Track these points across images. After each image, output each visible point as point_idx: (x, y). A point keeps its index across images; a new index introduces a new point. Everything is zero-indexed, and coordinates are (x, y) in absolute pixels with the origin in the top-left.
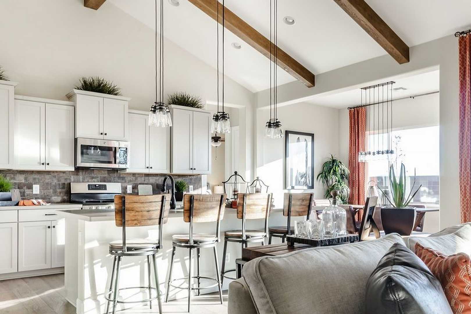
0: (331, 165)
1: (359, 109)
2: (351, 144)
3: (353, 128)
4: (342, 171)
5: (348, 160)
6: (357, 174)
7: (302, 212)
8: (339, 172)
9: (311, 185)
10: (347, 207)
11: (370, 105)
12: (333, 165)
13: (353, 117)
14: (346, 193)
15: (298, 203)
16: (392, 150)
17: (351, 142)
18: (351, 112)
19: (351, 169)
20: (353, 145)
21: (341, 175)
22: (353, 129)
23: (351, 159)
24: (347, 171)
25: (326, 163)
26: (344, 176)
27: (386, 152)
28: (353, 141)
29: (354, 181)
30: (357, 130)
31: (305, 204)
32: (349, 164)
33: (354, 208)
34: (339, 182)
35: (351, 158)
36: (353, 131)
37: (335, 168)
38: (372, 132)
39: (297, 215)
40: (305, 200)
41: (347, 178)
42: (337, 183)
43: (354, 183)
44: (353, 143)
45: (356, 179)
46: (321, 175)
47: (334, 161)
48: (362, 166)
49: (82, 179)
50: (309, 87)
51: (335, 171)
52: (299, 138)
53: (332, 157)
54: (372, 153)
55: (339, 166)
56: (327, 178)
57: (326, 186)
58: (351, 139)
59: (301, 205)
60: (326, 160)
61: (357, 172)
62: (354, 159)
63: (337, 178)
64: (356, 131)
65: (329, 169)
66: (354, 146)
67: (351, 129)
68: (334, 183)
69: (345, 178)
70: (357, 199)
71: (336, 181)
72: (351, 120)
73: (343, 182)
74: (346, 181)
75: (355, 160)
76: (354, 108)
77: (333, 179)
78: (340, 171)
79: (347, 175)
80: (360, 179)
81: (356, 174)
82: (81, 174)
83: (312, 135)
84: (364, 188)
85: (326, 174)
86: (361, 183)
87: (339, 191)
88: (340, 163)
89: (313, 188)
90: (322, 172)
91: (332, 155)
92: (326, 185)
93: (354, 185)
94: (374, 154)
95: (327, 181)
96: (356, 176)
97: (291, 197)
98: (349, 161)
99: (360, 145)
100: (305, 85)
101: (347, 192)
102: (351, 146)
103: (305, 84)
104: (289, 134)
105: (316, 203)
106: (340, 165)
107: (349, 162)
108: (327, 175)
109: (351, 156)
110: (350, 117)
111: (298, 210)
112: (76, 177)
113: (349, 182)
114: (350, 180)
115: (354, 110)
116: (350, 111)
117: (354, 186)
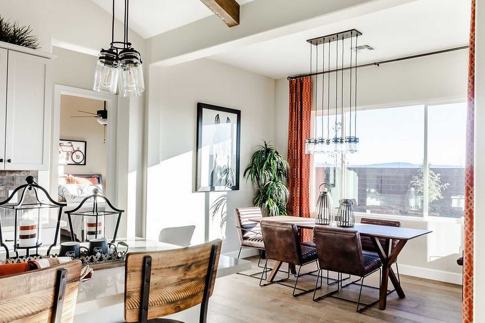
0: (264, 156)
1: (303, 79)
2: (292, 128)
3: (294, 105)
4: (279, 165)
5: (287, 150)
6: (299, 169)
7: (184, 299)
8: (274, 167)
9: (235, 185)
10: (288, 226)
11: (317, 74)
12: (266, 156)
13: (294, 91)
14: (284, 197)
15: (174, 278)
16: (357, 137)
17: (292, 125)
18: (292, 84)
19: (290, 162)
20: (293, 129)
21: (278, 169)
22: (294, 107)
23: (291, 149)
24: (286, 165)
25: (258, 152)
26: (281, 172)
27: (348, 140)
28: (294, 124)
29: (294, 178)
30: (299, 108)
31: (193, 276)
32: (289, 155)
33: (298, 226)
34: (274, 180)
35: (291, 146)
36: (294, 110)
37: (270, 160)
38: (319, 111)
39: (170, 310)
40: (193, 267)
41: (285, 175)
42: (272, 182)
43: (294, 181)
44: (293, 126)
45: (297, 177)
46: (249, 170)
47: (268, 150)
48: (306, 158)
50: (230, 26)
51: (269, 165)
52: (218, 115)
53: (266, 145)
54: (325, 141)
55: (275, 159)
56: (258, 175)
57: (256, 186)
58: (291, 121)
59: (181, 282)
60: (257, 149)
61: (299, 166)
62: (294, 149)
63: (271, 175)
64: (298, 110)
65: (261, 162)
66: (295, 130)
67: (292, 106)
68: (268, 183)
69: (282, 175)
70: (298, 204)
71: (270, 180)
72: (291, 95)
73: (280, 181)
74: (284, 179)
75: (296, 150)
76: (296, 78)
77: (266, 176)
78: (276, 165)
79: (285, 172)
80: (304, 177)
81: (297, 169)
83: (238, 113)
84: (309, 189)
85: (256, 169)
86: (304, 183)
87: (274, 194)
88: (275, 154)
89: (238, 189)
90: (251, 166)
91: (265, 142)
92: (257, 184)
93: (294, 184)
94: (328, 142)
95: (258, 179)
96: (297, 172)
97: (147, 265)
98: (289, 150)
99: (303, 129)
100: (224, 20)
101: (286, 196)
102: (292, 130)
103: (223, 18)
104: (203, 109)
105: (241, 213)
106: (276, 157)
107: (289, 152)
108: (258, 169)
109: (291, 144)
110: (290, 90)
111: (172, 297)
113: (288, 181)
114: (289, 177)
115: (297, 80)
116: (291, 82)
117: (294, 186)
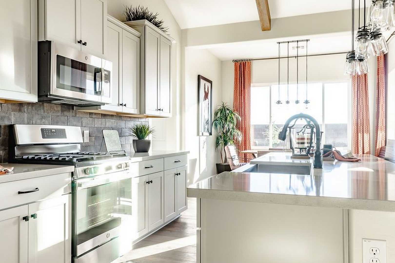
1: (245, 62)
3: (238, 79)
6: (243, 121)
13: (239, 70)
17: (236, 92)
36: (238, 82)
45: (241, 126)
48: (248, 114)
49: (28, 118)
50: (263, 30)
58: (236, 89)
63: (232, 125)
64: (242, 83)
65: (224, 116)
66: (239, 96)
72: (236, 72)
80: (247, 127)
82: (26, 110)
83: (211, 83)
84: (250, 134)
86: (247, 130)
89: (212, 135)
91: (223, 103)
96: (241, 123)
99: (246, 95)
102: (236, 96)
110: (235, 69)
112: (18, 114)
115: (240, 63)
116: (235, 65)
